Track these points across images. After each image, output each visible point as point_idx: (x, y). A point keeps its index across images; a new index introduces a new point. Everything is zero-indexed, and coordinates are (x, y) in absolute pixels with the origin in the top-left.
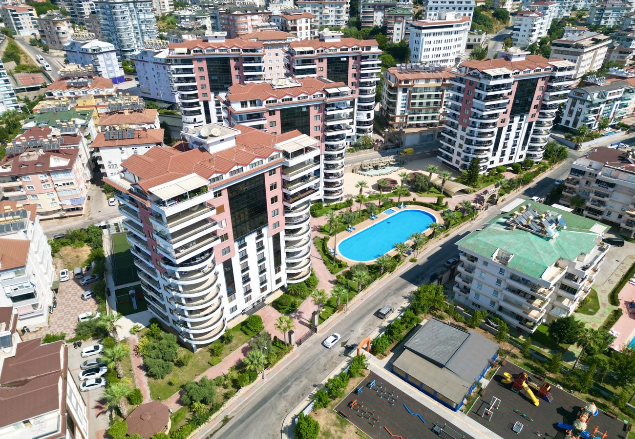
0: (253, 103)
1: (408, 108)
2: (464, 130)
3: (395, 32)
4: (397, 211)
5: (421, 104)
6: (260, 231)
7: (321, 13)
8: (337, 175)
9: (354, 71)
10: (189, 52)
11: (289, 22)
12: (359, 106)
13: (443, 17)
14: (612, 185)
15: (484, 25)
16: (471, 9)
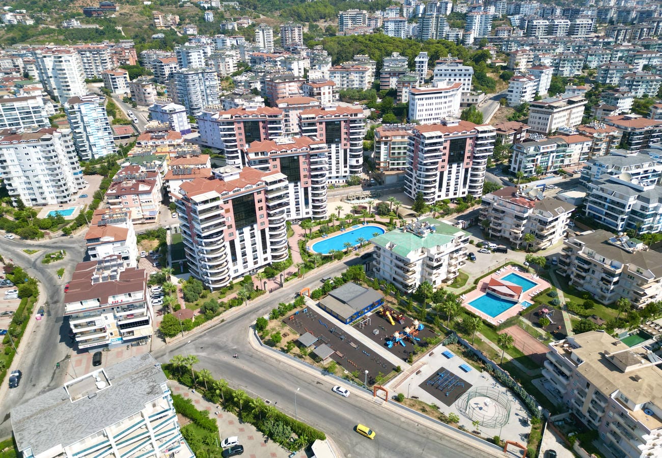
0: (263, 153)
1: (389, 157)
2: (416, 173)
3: (404, 94)
4: (360, 226)
5: (399, 153)
6: (252, 226)
7: (348, 78)
8: (322, 201)
9: (346, 131)
10: (232, 117)
11: (315, 89)
12: (350, 155)
13: (436, 85)
14: (503, 212)
15: (487, 86)
16: (469, 75)
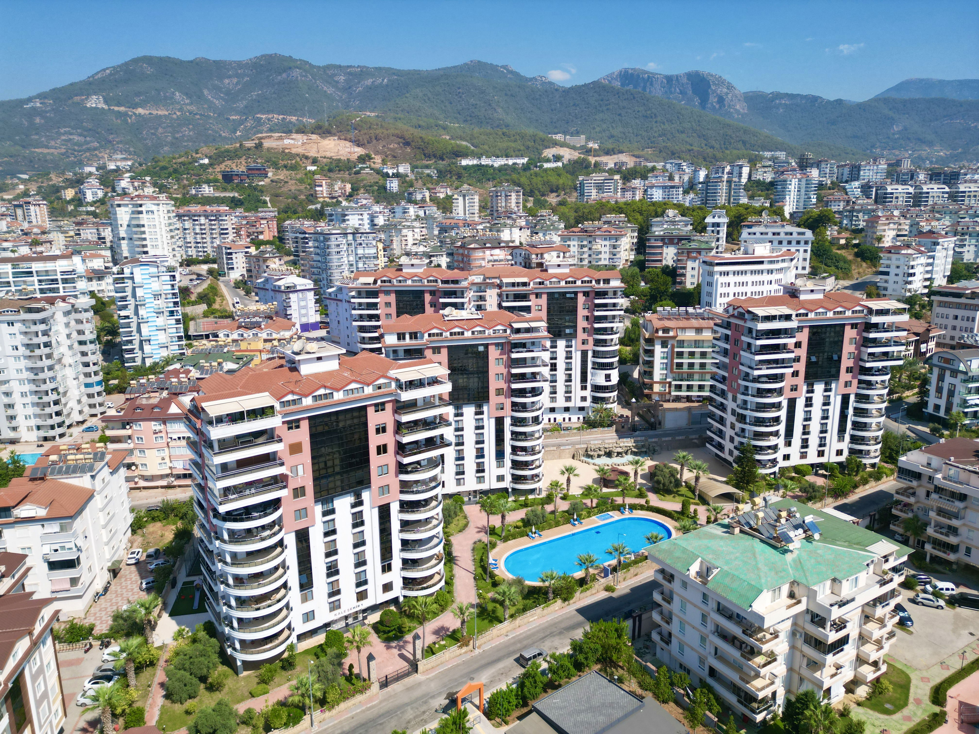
0: (414, 335)
1: (672, 371)
2: (735, 399)
3: (689, 273)
4: (616, 516)
5: (691, 365)
6: (358, 495)
7: (590, 249)
8: (532, 451)
9: (586, 313)
10: (375, 282)
11: (534, 256)
12: (594, 363)
13: (750, 251)
15: (837, 267)
16: (806, 243)
